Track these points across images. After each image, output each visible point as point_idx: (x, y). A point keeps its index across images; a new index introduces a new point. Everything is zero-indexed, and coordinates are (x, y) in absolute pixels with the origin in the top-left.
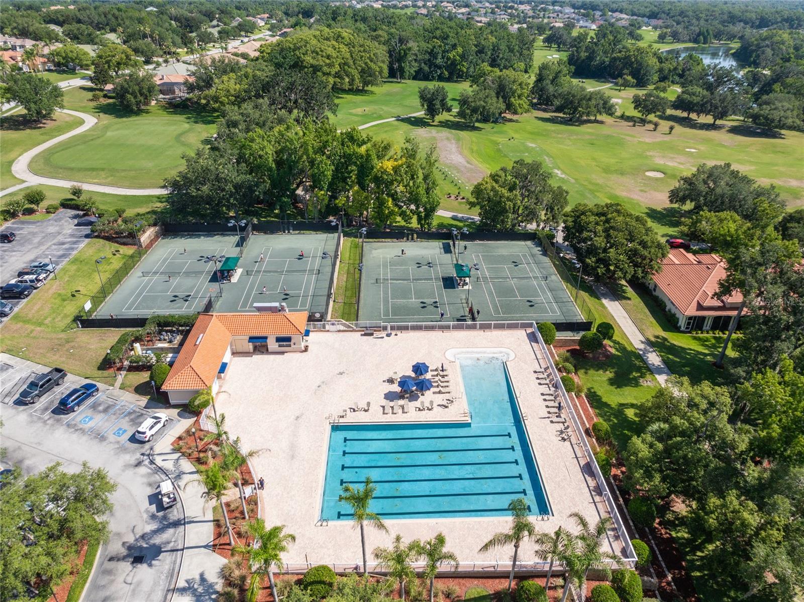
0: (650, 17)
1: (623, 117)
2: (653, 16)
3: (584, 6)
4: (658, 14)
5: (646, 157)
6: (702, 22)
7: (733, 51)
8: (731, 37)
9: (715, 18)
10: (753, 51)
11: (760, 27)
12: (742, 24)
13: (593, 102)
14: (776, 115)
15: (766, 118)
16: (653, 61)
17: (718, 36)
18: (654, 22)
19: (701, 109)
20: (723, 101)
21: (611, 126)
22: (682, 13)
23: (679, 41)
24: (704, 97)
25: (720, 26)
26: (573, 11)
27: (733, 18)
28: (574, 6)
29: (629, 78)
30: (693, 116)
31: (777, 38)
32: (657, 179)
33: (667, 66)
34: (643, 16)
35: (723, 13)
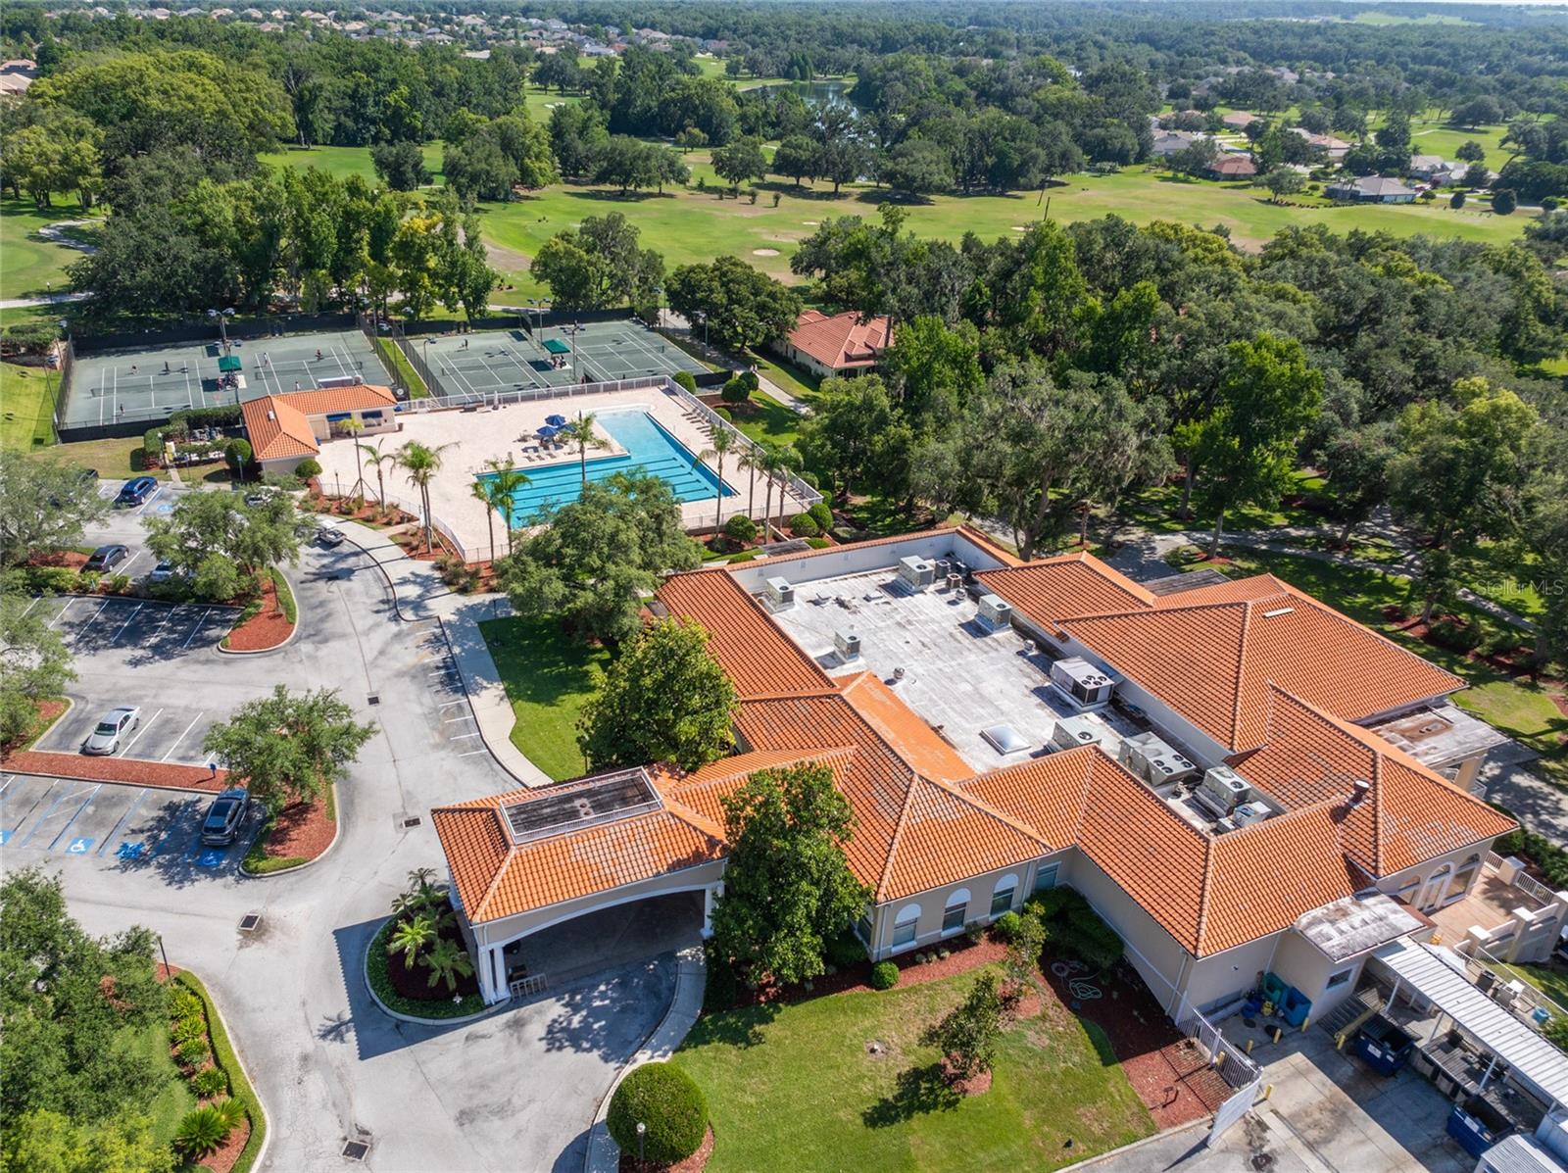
0: (704, 37)
1: (701, 187)
2: (710, 34)
3: (582, 18)
4: (717, 30)
5: (749, 234)
6: (793, 44)
7: (848, 90)
8: (843, 68)
9: (812, 38)
10: (878, 88)
11: (883, 51)
12: (855, 46)
13: (653, 163)
14: (916, 171)
15: (905, 176)
16: (728, 103)
17: (821, 65)
18: (713, 44)
19: (815, 170)
20: (842, 153)
21: (687, 199)
22: (757, 29)
23: (760, 75)
24: (814, 151)
25: (822, 49)
26: (565, 26)
27: (840, 38)
28: (565, 19)
29: (696, 131)
30: (805, 182)
31: (908, 67)
32: (771, 258)
33: (751, 109)
34: (694, 35)
35: (822, 29)
